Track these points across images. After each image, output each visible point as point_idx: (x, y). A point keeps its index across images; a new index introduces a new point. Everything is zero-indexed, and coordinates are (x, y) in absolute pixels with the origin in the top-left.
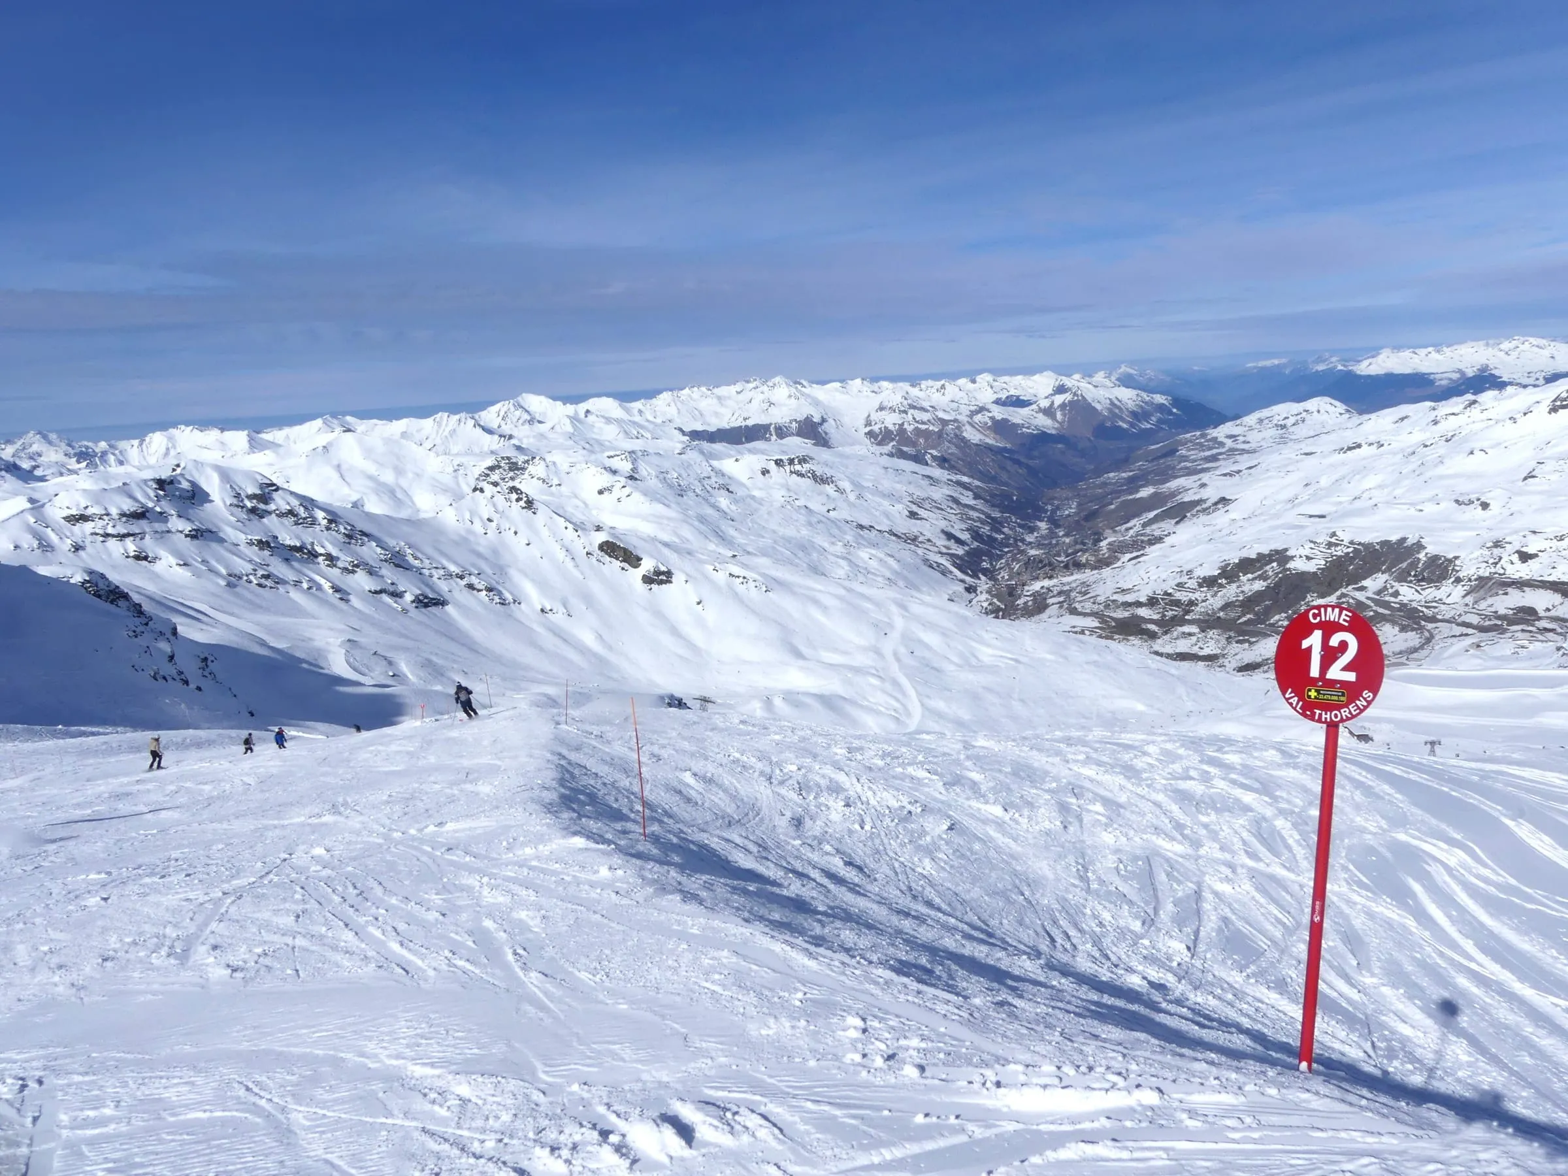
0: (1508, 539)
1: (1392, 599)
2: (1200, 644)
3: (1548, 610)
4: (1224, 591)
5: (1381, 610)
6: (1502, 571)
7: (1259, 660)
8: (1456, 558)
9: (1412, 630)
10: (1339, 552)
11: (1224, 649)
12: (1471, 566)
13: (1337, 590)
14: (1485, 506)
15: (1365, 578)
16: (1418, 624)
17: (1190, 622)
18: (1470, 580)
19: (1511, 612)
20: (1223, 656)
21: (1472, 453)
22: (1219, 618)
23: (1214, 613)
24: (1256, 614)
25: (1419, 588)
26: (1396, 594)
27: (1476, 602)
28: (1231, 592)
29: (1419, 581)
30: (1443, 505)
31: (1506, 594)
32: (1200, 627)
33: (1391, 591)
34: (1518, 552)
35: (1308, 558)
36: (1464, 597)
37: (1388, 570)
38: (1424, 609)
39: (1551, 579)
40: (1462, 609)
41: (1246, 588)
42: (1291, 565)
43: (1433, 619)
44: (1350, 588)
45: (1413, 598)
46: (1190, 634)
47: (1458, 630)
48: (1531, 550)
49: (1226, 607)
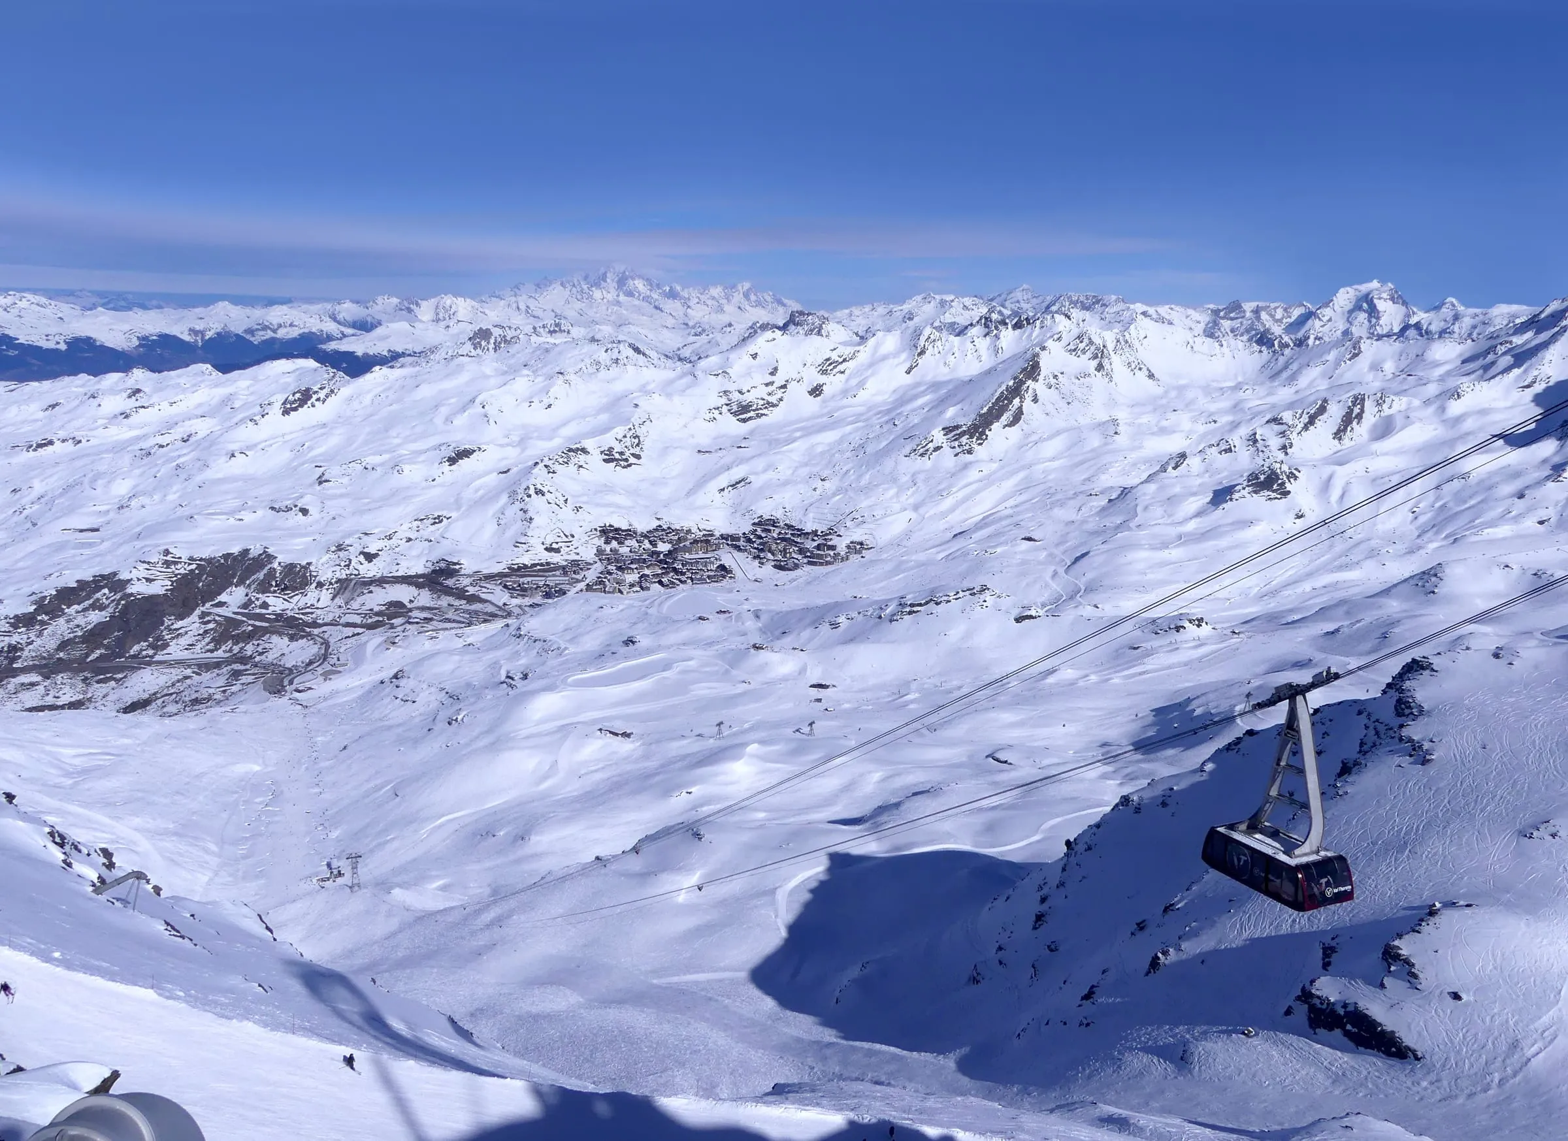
0: (347, 542)
1: (264, 611)
2: (52, 693)
3: (411, 601)
4: (50, 628)
5: (258, 623)
6: (357, 572)
7: (146, 696)
8: (309, 564)
9: (302, 637)
10: (182, 570)
11: (85, 692)
12: (326, 568)
13: (193, 610)
14: (304, 512)
15: (219, 594)
16: (304, 631)
17: (25, 670)
18: (331, 584)
19: (384, 608)
20: (90, 700)
21: (233, 455)
22: (59, 659)
23: (51, 656)
24: (107, 647)
25: (286, 597)
26: (265, 605)
27: (347, 603)
28: (60, 628)
29: (283, 590)
30: (260, 513)
31: (371, 592)
32: (41, 674)
33: (258, 603)
34: (362, 553)
35: (149, 580)
36: (333, 599)
37: (241, 582)
38: (301, 616)
39: (399, 574)
40: (338, 612)
41: (80, 620)
42: (130, 589)
43: (314, 624)
44: (208, 605)
45: (283, 607)
46: (33, 684)
47: (349, 631)
48: (372, 550)
49: (63, 645)
